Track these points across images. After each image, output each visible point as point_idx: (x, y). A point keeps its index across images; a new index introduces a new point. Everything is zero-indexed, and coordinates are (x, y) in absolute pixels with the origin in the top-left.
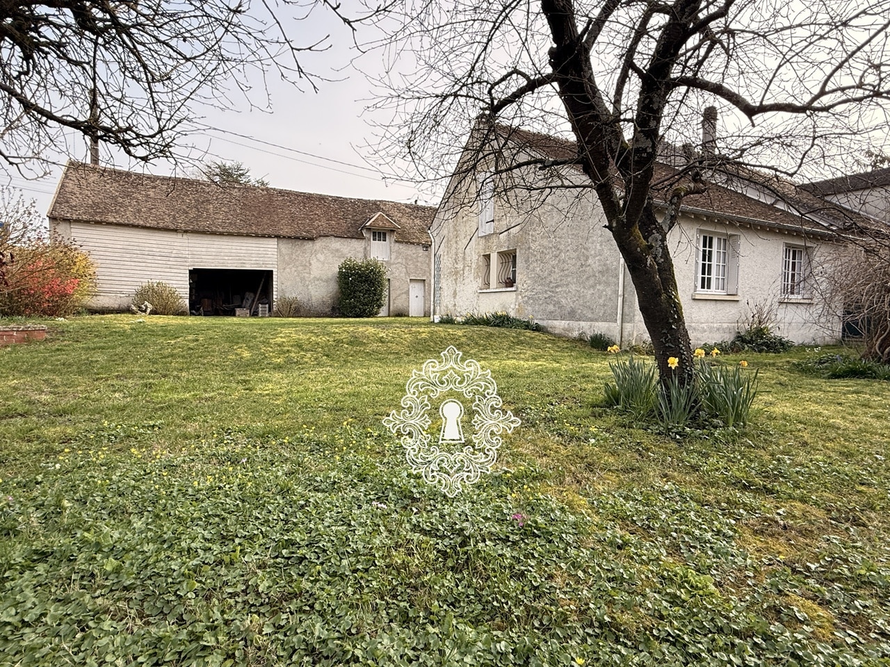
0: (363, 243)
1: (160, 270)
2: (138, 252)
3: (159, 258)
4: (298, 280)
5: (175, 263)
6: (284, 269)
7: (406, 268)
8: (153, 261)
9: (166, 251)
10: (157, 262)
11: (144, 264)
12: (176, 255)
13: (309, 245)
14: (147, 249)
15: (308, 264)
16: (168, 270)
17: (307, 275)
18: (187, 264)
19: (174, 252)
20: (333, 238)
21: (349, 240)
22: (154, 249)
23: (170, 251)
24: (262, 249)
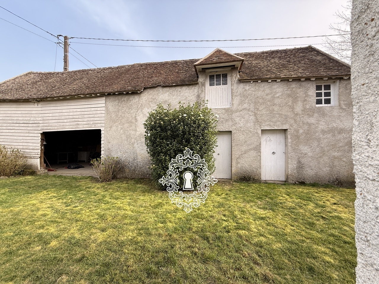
0: (196, 91)
1: (22, 134)
2: (10, 121)
3: (23, 125)
4: (124, 137)
5: (31, 128)
6: (111, 127)
7: (255, 115)
8: (19, 128)
9: (26, 118)
10: (21, 128)
11: (13, 131)
12: (33, 122)
13: (135, 100)
14: (16, 118)
15: (134, 121)
16: (27, 134)
17: (133, 132)
18: (40, 128)
19: (32, 119)
20: (160, 89)
21: (179, 89)
22: (20, 118)
23: (29, 118)
24: (93, 109)
